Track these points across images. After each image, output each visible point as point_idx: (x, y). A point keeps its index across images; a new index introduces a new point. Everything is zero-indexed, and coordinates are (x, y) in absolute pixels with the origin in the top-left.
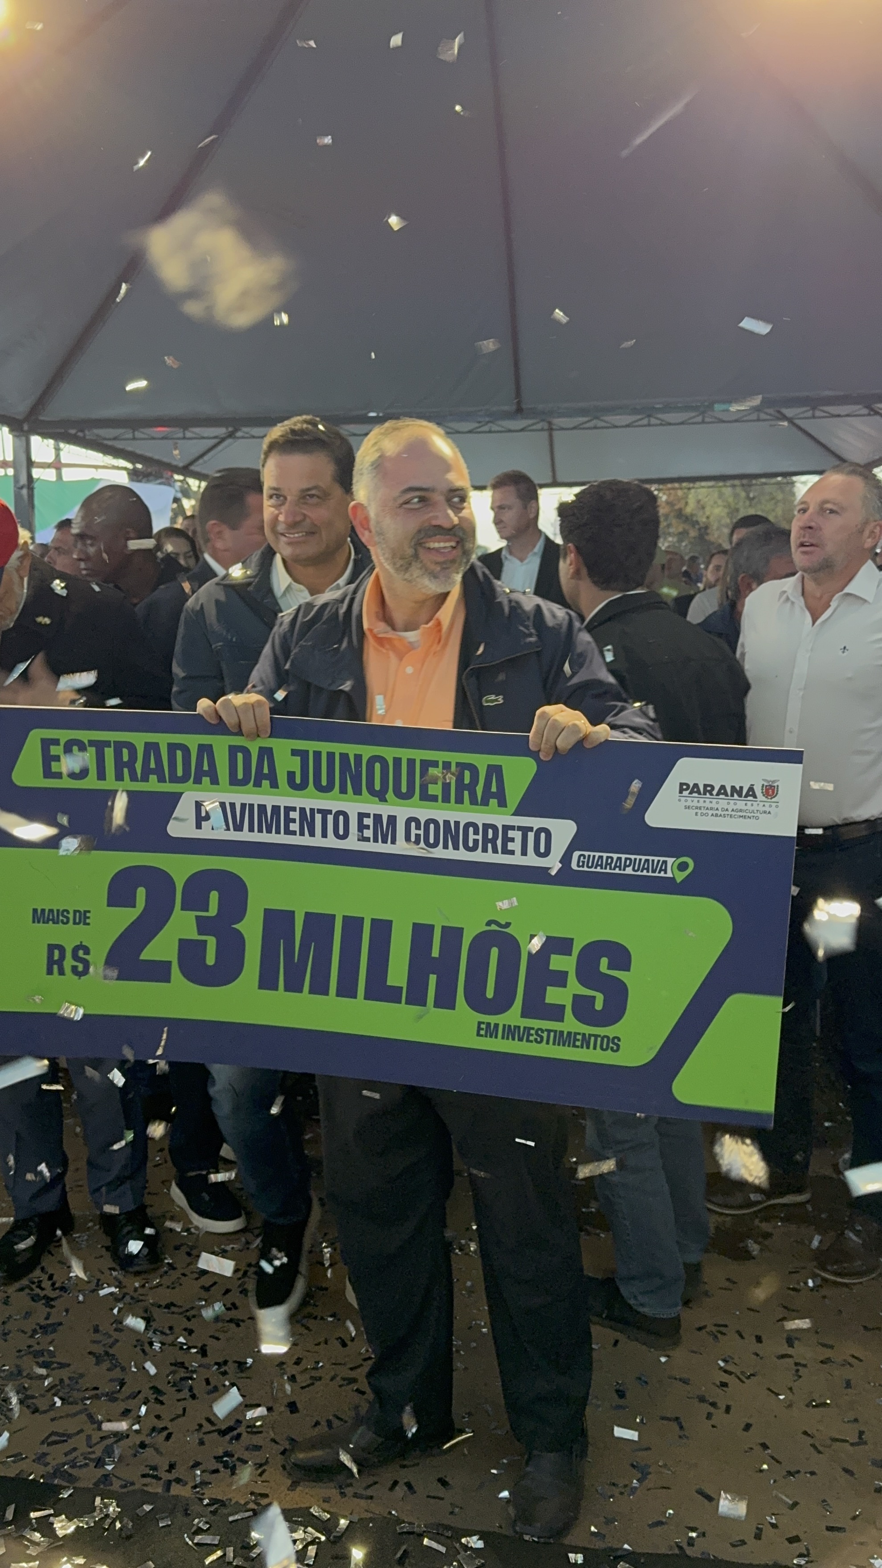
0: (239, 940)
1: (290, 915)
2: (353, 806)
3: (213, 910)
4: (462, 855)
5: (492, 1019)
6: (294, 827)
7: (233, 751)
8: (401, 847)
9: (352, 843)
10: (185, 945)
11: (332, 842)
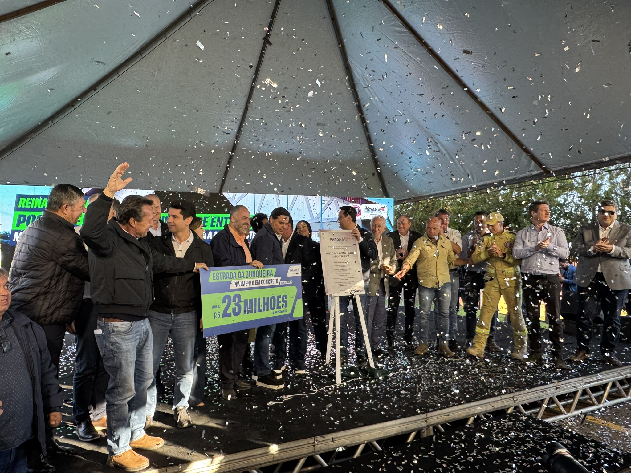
0: (240, 306)
1: (247, 300)
2: (254, 280)
3: (237, 302)
4: (268, 285)
5: (273, 311)
6: (247, 284)
7: (238, 272)
8: (261, 285)
9: (255, 286)
10: (233, 308)
11: (252, 286)
